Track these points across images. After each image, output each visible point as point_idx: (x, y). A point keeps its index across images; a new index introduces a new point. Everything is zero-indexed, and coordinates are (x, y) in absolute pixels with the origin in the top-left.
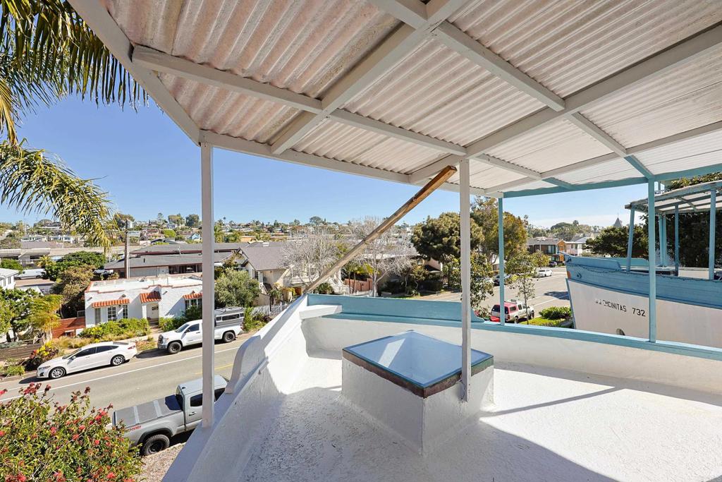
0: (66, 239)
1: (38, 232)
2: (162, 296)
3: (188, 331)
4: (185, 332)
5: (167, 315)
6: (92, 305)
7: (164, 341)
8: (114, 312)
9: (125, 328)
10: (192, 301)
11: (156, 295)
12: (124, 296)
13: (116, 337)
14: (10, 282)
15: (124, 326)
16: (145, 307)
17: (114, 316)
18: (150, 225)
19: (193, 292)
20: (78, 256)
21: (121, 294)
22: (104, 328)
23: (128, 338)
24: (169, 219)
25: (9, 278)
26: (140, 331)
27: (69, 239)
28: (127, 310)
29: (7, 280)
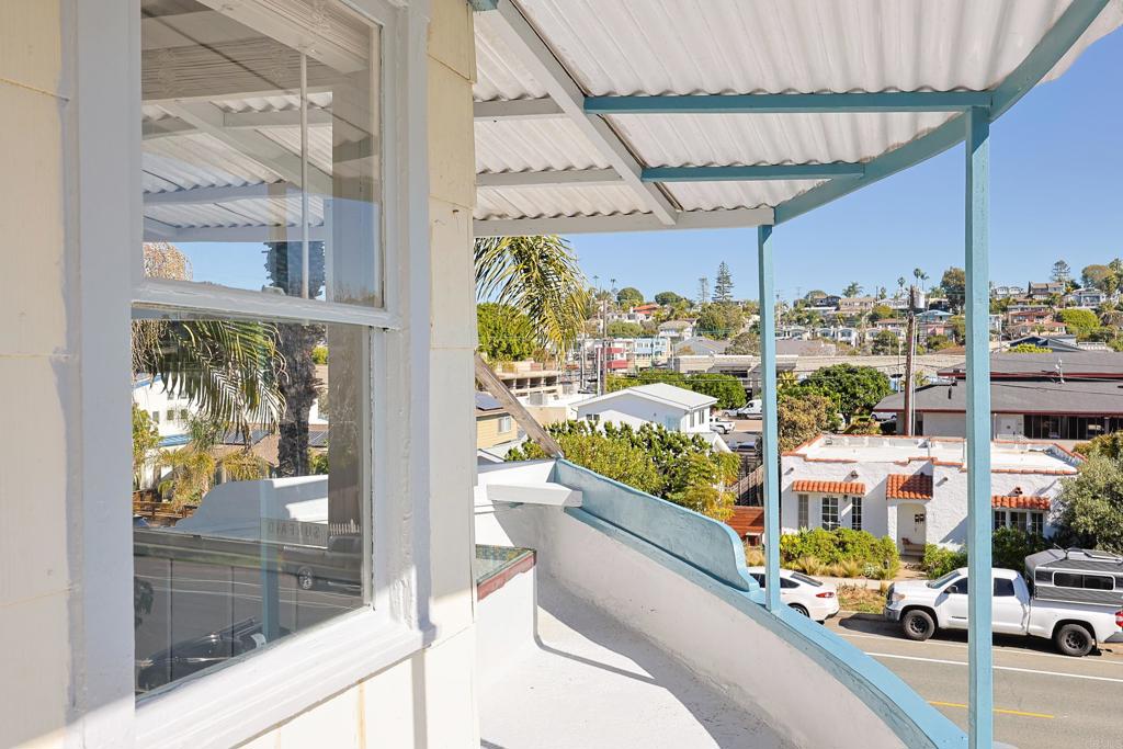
0: (843, 335)
1: (799, 320)
2: (935, 489)
3: (953, 590)
4: (946, 592)
5: (944, 541)
6: (793, 485)
7: (894, 599)
8: (835, 510)
9: (845, 550)
10: (1014, 516)
11: (922, 485)
12: (854, 475)
13: (823, 567)
14: (702, 420)
15: (842, 545)
16: (895, 508)
17: (835, 519)
18: (1030, 296)
19: (1018, 491)
20: (835, 374)
21: (848, 469)
22: (804, 540)
23: (846, 576)
24: (1085, 277)
25: (701, 411)
26: (874, 567)
27: (849, 335)
28: (860, 509)
29: (697, 415)
